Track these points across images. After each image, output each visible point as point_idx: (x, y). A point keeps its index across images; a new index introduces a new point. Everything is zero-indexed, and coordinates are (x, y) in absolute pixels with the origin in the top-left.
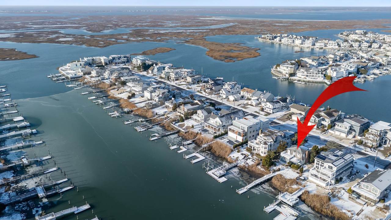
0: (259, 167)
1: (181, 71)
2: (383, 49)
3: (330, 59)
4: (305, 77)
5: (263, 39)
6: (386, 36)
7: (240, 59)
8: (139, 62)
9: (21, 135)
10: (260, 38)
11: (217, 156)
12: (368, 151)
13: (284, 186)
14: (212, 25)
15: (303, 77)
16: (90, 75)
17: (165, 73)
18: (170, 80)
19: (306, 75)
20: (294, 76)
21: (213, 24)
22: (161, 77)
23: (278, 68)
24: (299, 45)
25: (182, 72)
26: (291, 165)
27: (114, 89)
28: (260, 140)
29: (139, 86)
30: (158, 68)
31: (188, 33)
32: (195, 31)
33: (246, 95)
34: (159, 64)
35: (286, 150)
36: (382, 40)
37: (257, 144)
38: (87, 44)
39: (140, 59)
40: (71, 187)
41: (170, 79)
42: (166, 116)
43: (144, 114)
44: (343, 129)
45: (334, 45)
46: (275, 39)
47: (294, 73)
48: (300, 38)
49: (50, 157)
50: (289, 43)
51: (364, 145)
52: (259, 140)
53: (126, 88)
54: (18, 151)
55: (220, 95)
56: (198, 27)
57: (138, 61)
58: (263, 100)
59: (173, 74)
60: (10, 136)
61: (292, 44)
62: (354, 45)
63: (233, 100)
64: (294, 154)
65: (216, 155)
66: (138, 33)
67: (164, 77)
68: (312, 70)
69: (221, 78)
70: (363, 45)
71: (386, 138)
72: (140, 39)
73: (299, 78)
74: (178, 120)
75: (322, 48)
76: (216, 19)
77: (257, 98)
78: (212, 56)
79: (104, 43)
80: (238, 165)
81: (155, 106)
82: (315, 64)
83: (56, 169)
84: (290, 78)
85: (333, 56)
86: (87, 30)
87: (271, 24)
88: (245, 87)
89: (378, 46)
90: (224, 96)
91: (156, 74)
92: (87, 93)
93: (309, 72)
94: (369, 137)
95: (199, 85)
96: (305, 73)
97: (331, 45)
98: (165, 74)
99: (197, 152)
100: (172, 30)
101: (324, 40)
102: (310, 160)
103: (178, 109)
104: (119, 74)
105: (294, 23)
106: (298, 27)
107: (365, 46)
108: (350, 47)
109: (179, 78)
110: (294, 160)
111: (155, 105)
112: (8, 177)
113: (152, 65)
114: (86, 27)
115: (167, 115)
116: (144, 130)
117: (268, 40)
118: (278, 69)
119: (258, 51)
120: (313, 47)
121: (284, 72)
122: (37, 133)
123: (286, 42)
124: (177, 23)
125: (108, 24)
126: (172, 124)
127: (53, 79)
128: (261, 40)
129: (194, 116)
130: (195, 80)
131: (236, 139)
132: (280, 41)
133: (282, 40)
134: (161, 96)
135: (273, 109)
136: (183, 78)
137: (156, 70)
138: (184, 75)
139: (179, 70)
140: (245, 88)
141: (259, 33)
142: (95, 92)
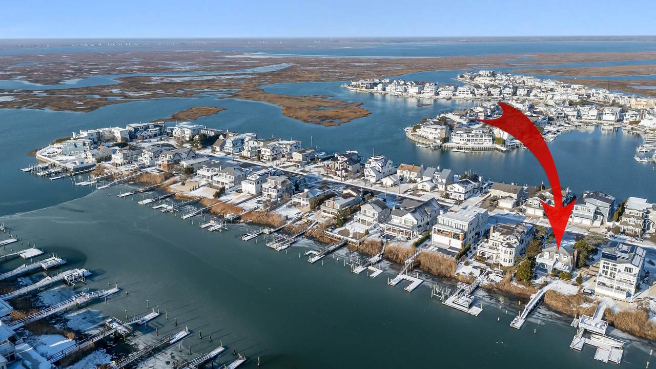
0: (514, 283)
1: (280, 144)
2: (534, 96)
3: (480, 114)
4: (466, 142)
5: (355, 88)
6: (525, 78)
7: (344, 120)
8: (188, 134)
9: (63, 281)
10: (349, 86)
11: (437, 274)
12: (634, 242)
13: (570, 306)
14: (255, 67)
15: (462, 142)
16: (110, 161)
17: (250, 149)
18: (262, 160)
19: (466, 139)
20: (448, 141)
21: (256, 65)
22: (241, 156)
23: (417, 130)
24: (415, 95)
25: (281, 146)
26: (557, 273)
27: (175, 182)
28: (495, 242)
29: (227, 173)
30: (233, 142)
31: (225, 81)
32: (233, 77)
33: (408, 176)
34: (230, 135)
35: (541, 252)
36: (520, 83)
37: (490, 248)
38: (53, 106)
39: (190, 129)
40: (242, 361)
41: (262, 158)
42: (306, 221)
43: (264, 220)
44: (586, 213)
45: (466, 93)
46: (375, 88)
47: (448, 138)
48: (410, 84)
49: (157, 314)
50: (400, 93)
51: (622, 233)
52: (493, 243)
53: (198, 179)
54: (81, 312)
55: (366, 178)
56: (232, 70)
57: (186, 132)
58: (440, 180)
59: (269, 150)
60: (42, 287)
61: (404, 94)
62: (492, 93)
63: (392, 185)
64: (556, 257)
65: (434, 274)
66: (133, 83)
67: (249, 156)
68: (474, 131)
69: (354, 152)
70: (504, 92)
71: (649, 220)
72: (146, 93)
73: (458, 145)
74: (333, 224)
75: (450, 98)
76: (253, 57)
77: (430, 179)
78: (297, 118)
79: (85, 104)
80: (480, 285)
81: (275, 205)
82: (465, 123)
83: (186, 334)
84: (443, 145)
85: (482, 110)
86: (30, 81)
87: (346, 65)
88: (403, 163)
89: (526, 93)
90: (373, 180)
91: (230, 151)
92: (129, 193)
93: (471, 135)
94: (628, 221)
95: (316, 165)
96: (465, 135)
97: (462, 93)
98: (249, 151)
99: (402, 272)
100: (193, 76)
101: (447, 86)
102: (579, 264)
103: (322, 207)
104: (174, 157)
105: (380, 62)
106: (392, 69)
107: (508, 92)
108: (488, 95)
109: (278, 155)
110: (559, 266)
111: (275, 203)
112: (106, 362)
113: (216, 137)
114: (21, 75)
115: (308, 218)
116: (286, 247)
117: (364, 89)
118: (419, 132)
119: (362, 107)
120: (437, 97)
121: (431, 137)
122: (91, 275)
123: (394, 91)
124: (192, 65)
125: (63, 69)
126: (327, 232)
127: (38, 173)
128: (352, 90)
129: (359, 216)
130: (307, 157)
131: (448, 244)
132: (384, 89)
133: (387, 88)
134: (280, 187)
135: (465, 193)
136: (283, 156)
137: (229, 145)
138: (285, 151)
139: (276, 143)
140: (403, 165)
141: (341, 79)
142: (143, 191)
